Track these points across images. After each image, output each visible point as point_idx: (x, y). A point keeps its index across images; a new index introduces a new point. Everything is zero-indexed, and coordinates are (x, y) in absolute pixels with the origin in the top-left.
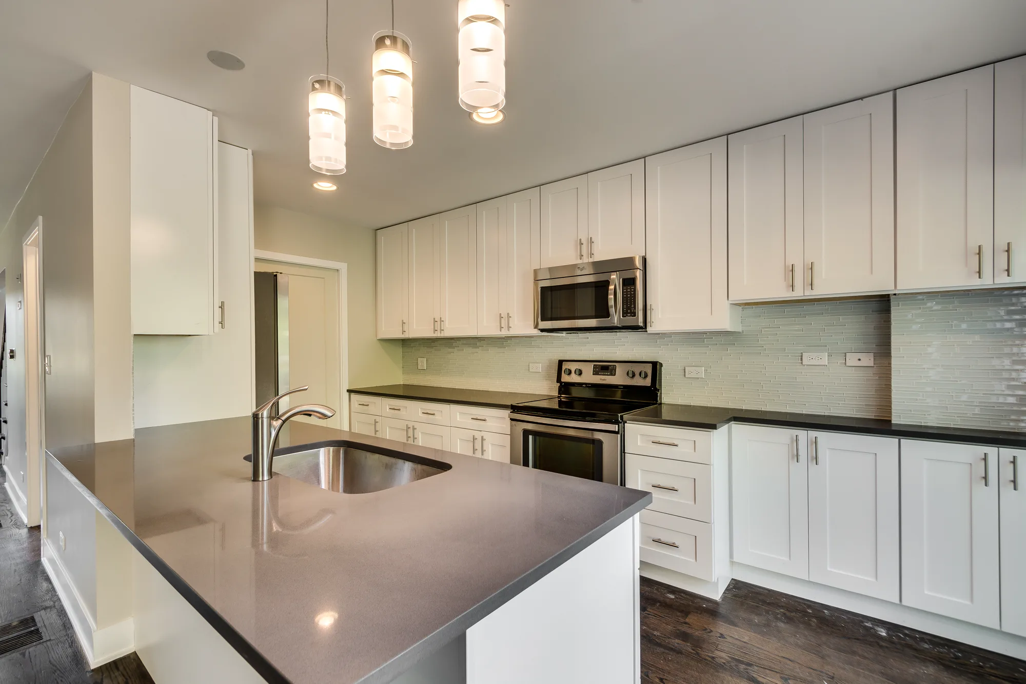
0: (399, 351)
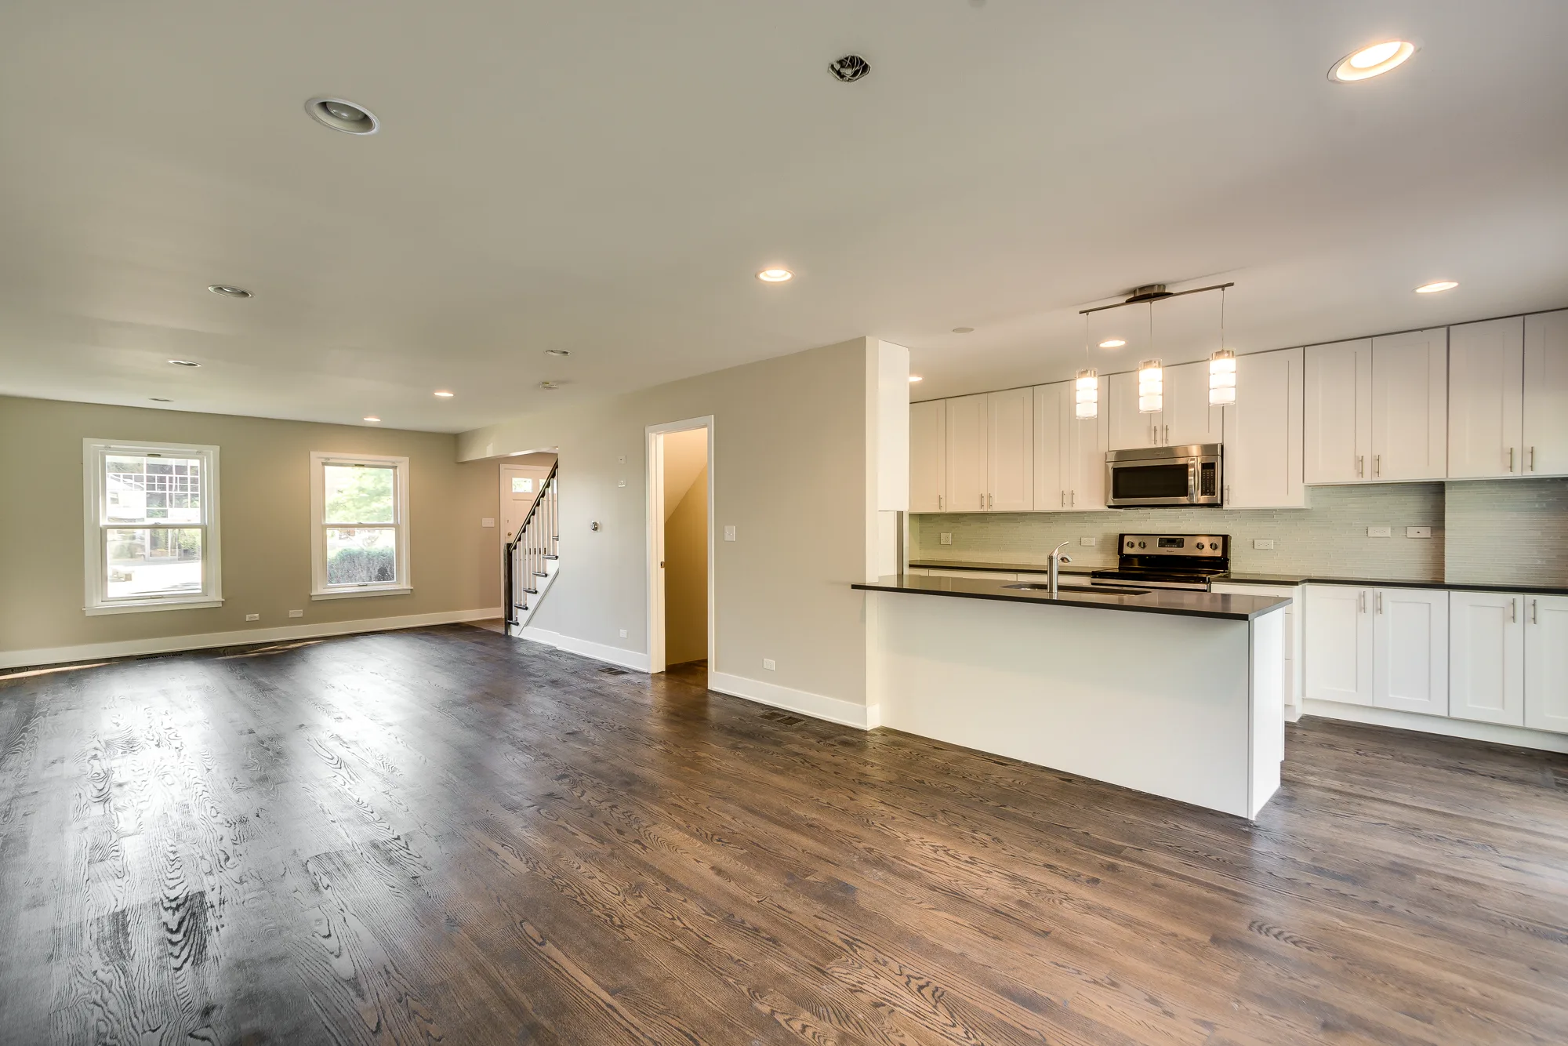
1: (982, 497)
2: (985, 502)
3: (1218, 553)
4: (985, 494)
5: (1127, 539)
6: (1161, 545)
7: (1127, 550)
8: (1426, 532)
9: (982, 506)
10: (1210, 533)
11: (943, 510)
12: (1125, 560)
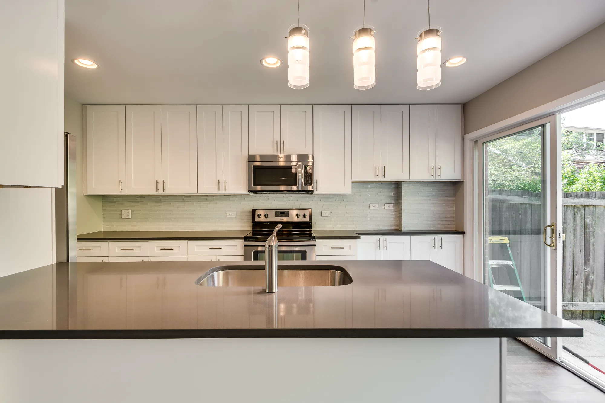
0: (100, 204)
1: (157, 183)
2: (160, 187)
3: (307, 219)
4: (160, 181)
5: (257, 212)
6: (277, 216)
7: (257, 220)
8: (391, 206)
9: (157, 190)
10: (301, 208)
11: (123, 192)
12: (256, 225)
